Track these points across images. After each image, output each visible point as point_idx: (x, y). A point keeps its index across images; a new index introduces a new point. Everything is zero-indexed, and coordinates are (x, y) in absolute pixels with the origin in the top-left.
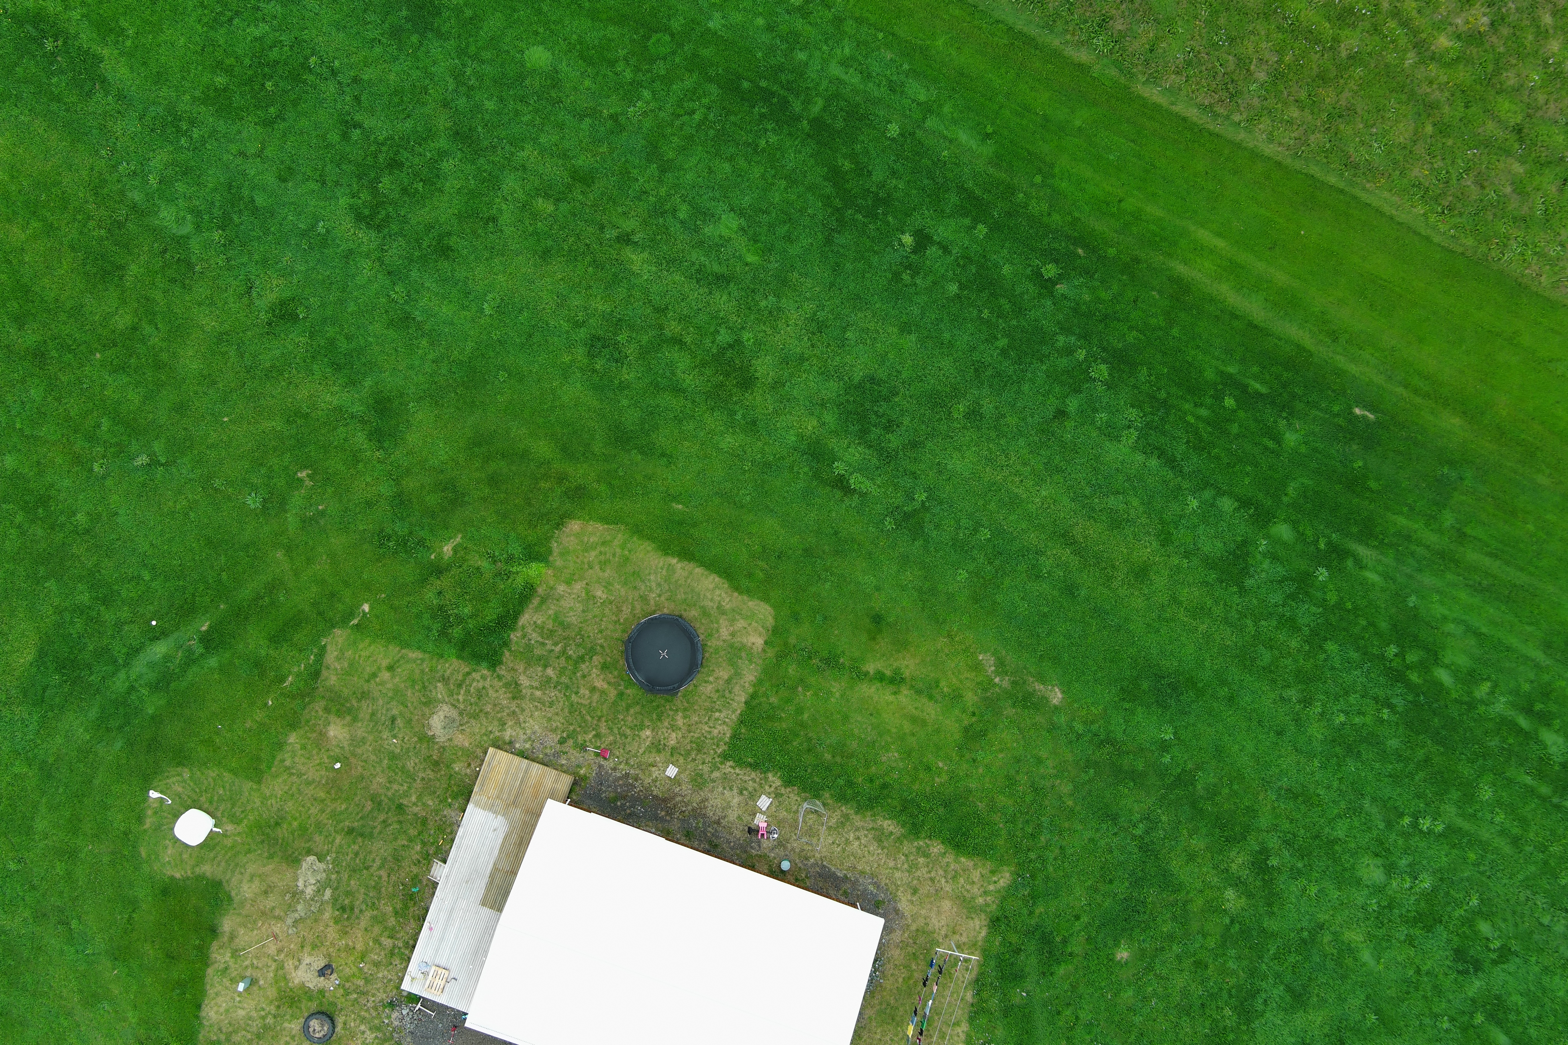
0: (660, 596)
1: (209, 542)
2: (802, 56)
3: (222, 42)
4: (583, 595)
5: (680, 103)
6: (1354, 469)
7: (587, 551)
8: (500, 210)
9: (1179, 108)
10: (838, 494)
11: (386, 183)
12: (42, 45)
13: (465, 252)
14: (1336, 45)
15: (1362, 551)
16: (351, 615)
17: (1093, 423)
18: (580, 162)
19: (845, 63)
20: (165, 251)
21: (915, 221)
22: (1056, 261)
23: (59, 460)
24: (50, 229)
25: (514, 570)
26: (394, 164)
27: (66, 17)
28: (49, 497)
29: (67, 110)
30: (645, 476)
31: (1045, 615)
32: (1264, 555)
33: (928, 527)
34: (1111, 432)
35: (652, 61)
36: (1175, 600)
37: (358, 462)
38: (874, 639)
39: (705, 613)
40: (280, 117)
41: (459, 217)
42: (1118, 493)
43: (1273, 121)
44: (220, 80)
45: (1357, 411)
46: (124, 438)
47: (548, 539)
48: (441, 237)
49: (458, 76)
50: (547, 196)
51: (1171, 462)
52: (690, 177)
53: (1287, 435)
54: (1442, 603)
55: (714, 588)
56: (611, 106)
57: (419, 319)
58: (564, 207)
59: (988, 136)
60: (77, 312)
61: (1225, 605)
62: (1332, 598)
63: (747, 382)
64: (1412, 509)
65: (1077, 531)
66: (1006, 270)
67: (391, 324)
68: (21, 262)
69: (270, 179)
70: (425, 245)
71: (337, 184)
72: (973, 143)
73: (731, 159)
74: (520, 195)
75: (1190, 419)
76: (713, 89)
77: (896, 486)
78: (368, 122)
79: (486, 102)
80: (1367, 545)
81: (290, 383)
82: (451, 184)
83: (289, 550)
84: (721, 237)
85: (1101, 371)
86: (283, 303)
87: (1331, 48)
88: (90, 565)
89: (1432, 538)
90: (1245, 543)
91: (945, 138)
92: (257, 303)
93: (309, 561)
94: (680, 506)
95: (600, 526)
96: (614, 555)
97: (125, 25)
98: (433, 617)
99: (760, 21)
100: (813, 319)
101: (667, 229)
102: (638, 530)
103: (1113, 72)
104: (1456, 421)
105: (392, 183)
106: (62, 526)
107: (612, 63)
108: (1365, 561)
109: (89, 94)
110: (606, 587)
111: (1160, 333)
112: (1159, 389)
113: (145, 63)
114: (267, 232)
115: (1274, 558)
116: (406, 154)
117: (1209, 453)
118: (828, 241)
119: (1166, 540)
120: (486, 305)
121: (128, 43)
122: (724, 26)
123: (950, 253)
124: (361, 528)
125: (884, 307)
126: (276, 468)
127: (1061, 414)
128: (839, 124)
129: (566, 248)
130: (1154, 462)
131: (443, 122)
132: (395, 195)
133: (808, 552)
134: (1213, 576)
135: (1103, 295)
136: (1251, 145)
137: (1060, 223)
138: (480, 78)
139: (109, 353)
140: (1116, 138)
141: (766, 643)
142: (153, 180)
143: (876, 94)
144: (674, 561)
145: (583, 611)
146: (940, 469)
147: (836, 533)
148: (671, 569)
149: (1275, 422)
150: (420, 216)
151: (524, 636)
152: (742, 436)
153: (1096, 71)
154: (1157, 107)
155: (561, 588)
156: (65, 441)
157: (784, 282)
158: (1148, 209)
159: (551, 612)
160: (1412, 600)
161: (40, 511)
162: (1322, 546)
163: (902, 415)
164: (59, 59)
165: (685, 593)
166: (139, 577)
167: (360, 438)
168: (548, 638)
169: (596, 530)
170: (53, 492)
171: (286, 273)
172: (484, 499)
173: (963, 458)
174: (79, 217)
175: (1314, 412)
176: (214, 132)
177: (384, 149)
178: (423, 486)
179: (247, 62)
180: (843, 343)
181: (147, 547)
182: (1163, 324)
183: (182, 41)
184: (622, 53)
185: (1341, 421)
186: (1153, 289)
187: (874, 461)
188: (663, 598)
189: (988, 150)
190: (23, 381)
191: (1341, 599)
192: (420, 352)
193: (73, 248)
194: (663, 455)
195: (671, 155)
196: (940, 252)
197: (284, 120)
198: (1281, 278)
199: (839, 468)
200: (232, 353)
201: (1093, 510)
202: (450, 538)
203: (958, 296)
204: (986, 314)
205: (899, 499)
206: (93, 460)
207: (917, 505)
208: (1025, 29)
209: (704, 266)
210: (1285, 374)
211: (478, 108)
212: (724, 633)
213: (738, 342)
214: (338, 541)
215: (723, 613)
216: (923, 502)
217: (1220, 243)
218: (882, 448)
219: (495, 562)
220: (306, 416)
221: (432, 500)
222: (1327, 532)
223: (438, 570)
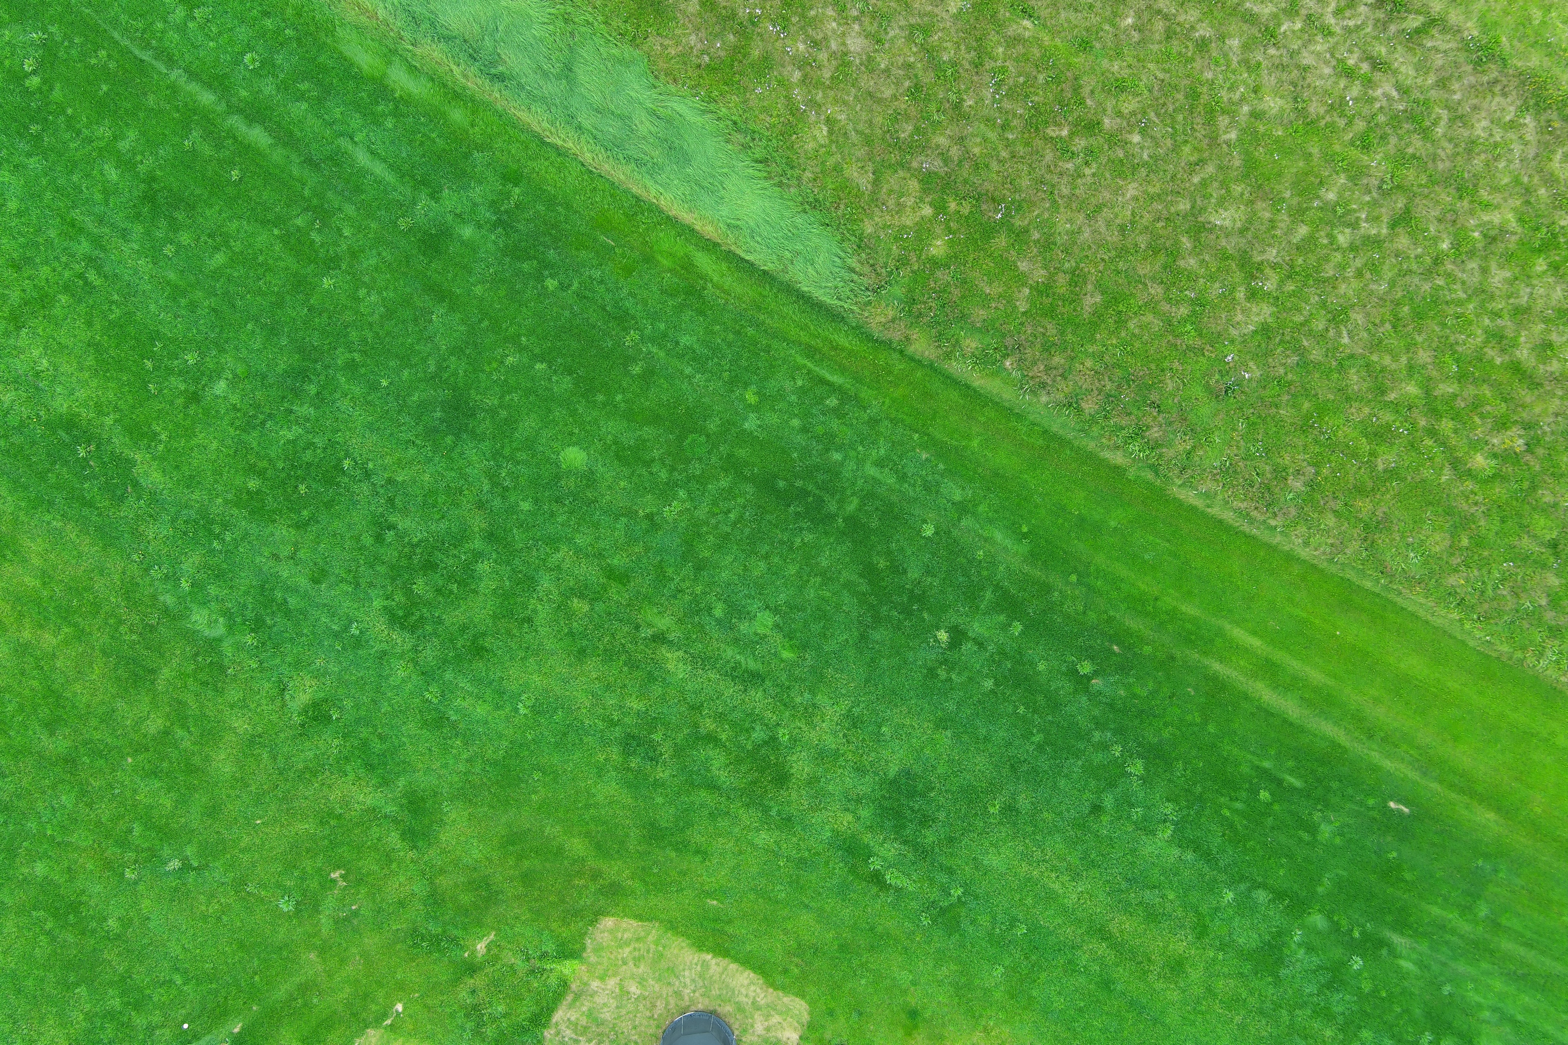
0: (694, 992)
1: (242, 945)
2: (837, 456)
3: (255, 444)
4: (617, 990)
5: (715, 503)
6: (1389, 861)
7: (621, 947)
8: (535, 611)
9: (1214, 511)
10: (875, 889)
11: (420, 586)
12: (75, 452)
13: (500, 652)
14: (1373, 459)
15: (1396, 939)
16: (385, 1015)
17: (1129, 817)
18: (616, 562)
19: (880, 464)
20: (197, 654)
21: (953, 618)
22: (1092, 658)
23: (90, 866)
24: (81, 635)
25: (548, 967)
26: (430, 566)
27: (99, 422)
28: (81, 903)
29: (99, 515)
30: (679, 873)
31: (1080, 1010)
32: (1299, 945)
33: (965, 924)
34: (1147, 827)
35: (688, 461)
36: (1209, 990)
37: (391, 861)
38: (910, 1035)
39: (740, 1008)
40: (313, 519)
41: (495, 617)
42: (1155, 887)
43: (1309, 528)
44: (253, 484)
45: (1392, 805)
46: (157, 842)
47: (583, 934)
48: (475, 637)
49: (493, 477)
50: (582, 596)
51: (1207, 856)
52: (725, 575)
53: (1322, 826)
54: (1476, 990)
55: (749, 985)
56: (647, 504)
57: (453, 718)
58: (600, 607)
59: (1025, 536)
60: (108, 718)
61: (1260, 995)
62: (1367, 987)
63: (782, 779)
64: (1446, 899)
65: (1113, 928)
66: (1041, 667)
67: (425, 724)
68: (53, 669)
69: (303, 582)
70: (459, 646)
71: (371, 585)
72: (1008, 543)
73: (766, 557)
74: (555, 596)
75: (1226, 813)
76: (750, 489)
77: (931, 880)
78: (404, 523)
79: (521, 503)
80: (1402, 934)
81: (323, 784)
82: (487, 585)
83: (322, 951)
84: (756, 634)
85: (1137, 768)
86: (315, 705)
87: (1367, 462)
88: (121, 969)
89: (1465, 927)
90: (1280, 934)
91: (980, 536)
92: (290, 704)
93: (342, 961)
94: (715, 902)
95: (634, 923)
96: (648, 951)
97: (158, 429)
98: (468, 1015)
99: (796, 422)
100: (849, 715)
101: (702, 626)
102: (672, 926)
103: (1149, 475)
104: (1491, 816)
105: (427, 584)
106: (94, 931)
107: (648, 464)
108: (1399, 949)
109: (122, 499)
110: (640, 983)
111: (1196, 729)
112: (1195, 784)
113: (177, 467)
114: (300, 634)
115: (1310, 949)
116: (440, 556)
117: (1245, 846)
118: (863, 637)
119: (1201, 932)
120: (520, 705)
121: (161, 448)
122: (760, 426)
123: (986, 649)
124: (394, 928)
125: (920, 702)
126: (309, 869)
127: (1097, 809)
128: (874, 524)
129: (601, 647)
130: (1189, 856)
131: (478, 522)
132: (430, 595)
133: (843, 948)
134: (1247, 968)
135: (1138, 690)
136: (1286, 548)
137: (1096, 622)
138: (515, 477)
139: (140, 758)
140: (1151, 538)
141: (801, 1037)
142: (185, 585)
143: (911, 494)
144: (709, 957)
145: (617, 1007)
146: (977, 864)
147: (872, 929)
148: (705, 965)
149: (1310, 814)
150: (454, 617)
151: (558, 1033)
152: (777, 833)
153: (1131, 474)
154: (1193, 509)
155: (595, 984)
156: (96, 846)
157: (821, 678)
158: (1184, 608)
159: (584, 1009)
160: (1447, 989)
161: (71, 917)
162: (1356, 934)
163: (938, 810)
164: (92, 463)
165: (719, 989)
166: (171, 981)
167: (394, 839)
168: (582, 1035)
169: (630, 926)
170: (84, 898)
171: (319, 675)
172: (518, 897)
173: (1000, 854)
174: (112, 621)
175: (1349, 806)
176: (246, 536)
177: (418, 551)
178: (456, 885)
179: (280, 465)
180: (878, 737)
181: (179, 950)
182: (1198, 720)
183: (215, 445)
184: (656, 454)
185: (1374, 814)
186: (1189, 685)
187: (910, 856)
188: (697, 994)
189: (1024, 548)
190: (54, 787)
191: (1376, 986)
192: (454, 751)
193: (104, 653)
194: (697, 852)
195: (707, 554)
196: (975, 648)
197: (318, 522)
198: (1316, 676)
199: (875, 864)
200: (265, 756)
201: (1130, 905)
202: (484, 936)
203: (992, 691)
204: (1021, 710)
205: (935, 894)
206: (124, 865)
207: (954, 899)
208: (1061, 432)
209: (740, 663)
210: (1320, 769)
211: (512, 509)
212: (759, 1028)
213: (774, 738)
214: (371, 941)
215: (759, 1009)
216: (959, 898)
217: (1256, 642)
218: (918, 843)
219: (528, 959)
220: (339, 817)
221: (466, 899)
222: (1362, 920)
223: (472, 969)
